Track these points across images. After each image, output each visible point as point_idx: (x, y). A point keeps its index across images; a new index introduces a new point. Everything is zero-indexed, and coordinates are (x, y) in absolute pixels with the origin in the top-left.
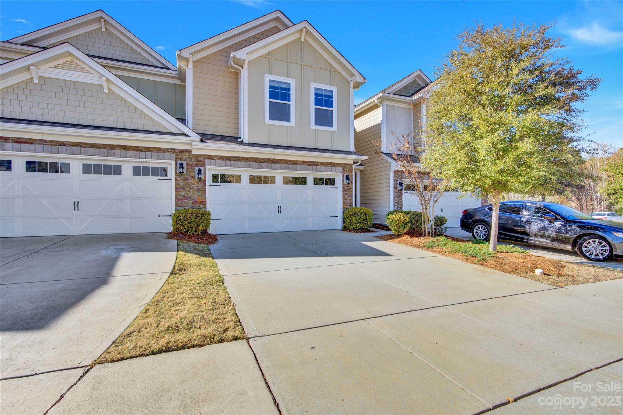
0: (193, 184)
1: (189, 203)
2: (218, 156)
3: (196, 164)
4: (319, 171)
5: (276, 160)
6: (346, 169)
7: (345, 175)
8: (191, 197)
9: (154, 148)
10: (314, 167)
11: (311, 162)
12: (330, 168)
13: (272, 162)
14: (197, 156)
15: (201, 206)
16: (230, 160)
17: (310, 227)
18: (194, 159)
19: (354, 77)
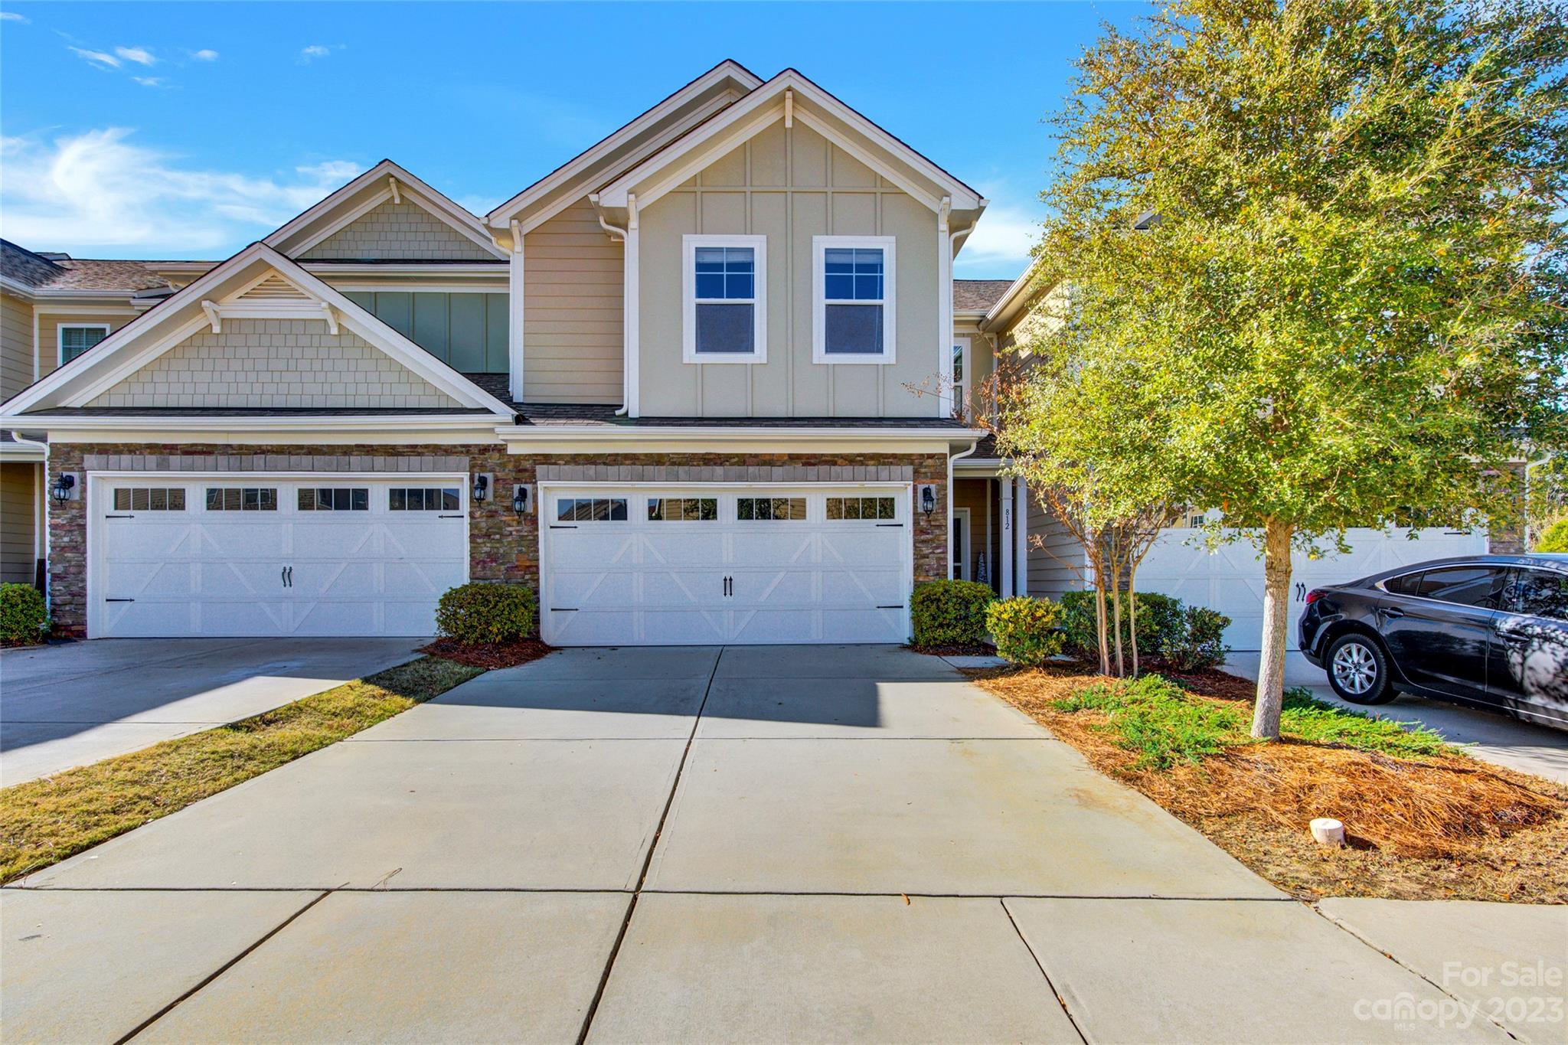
0: (509, 526)
1: (499, 571)
2: (567, 455)
3: (515, 479)
4: (839, 478)
5: (712, 457)
6: (923, 470)
7: (921, 487)
8: (503, 556)
9: (426, 446)
10: (823, 469)
11: (814, 456)
12: (872, 469)
13: (701, 463)
14: (518, 458)
15: (527, 577)
16: (595, 463)
17: (816, 637)
18: (510, 466)
19: (946, 200)
